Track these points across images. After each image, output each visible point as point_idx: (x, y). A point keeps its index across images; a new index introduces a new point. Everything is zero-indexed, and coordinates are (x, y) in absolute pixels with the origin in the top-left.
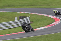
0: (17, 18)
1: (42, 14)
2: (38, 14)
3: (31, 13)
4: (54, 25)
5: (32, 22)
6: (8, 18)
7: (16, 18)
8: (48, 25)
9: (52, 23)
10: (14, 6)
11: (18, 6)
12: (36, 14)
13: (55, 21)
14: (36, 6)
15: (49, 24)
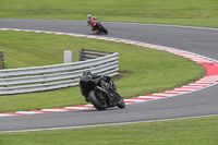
0: (70, 56)
1: (162, 48)
2: (146, 45)
3: (123, 41)
4: (201, 88)
5: (125, 72)
6: (38, 55)
7: (68, 54)
8: (179, 86)
9: (194, 80)
10: (62, 11)
11: (76, 13)
12: (140, 44)
13: (205, 74)
14: (143, 15)
15: (186, 83)
